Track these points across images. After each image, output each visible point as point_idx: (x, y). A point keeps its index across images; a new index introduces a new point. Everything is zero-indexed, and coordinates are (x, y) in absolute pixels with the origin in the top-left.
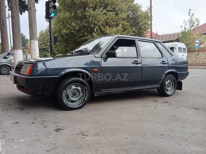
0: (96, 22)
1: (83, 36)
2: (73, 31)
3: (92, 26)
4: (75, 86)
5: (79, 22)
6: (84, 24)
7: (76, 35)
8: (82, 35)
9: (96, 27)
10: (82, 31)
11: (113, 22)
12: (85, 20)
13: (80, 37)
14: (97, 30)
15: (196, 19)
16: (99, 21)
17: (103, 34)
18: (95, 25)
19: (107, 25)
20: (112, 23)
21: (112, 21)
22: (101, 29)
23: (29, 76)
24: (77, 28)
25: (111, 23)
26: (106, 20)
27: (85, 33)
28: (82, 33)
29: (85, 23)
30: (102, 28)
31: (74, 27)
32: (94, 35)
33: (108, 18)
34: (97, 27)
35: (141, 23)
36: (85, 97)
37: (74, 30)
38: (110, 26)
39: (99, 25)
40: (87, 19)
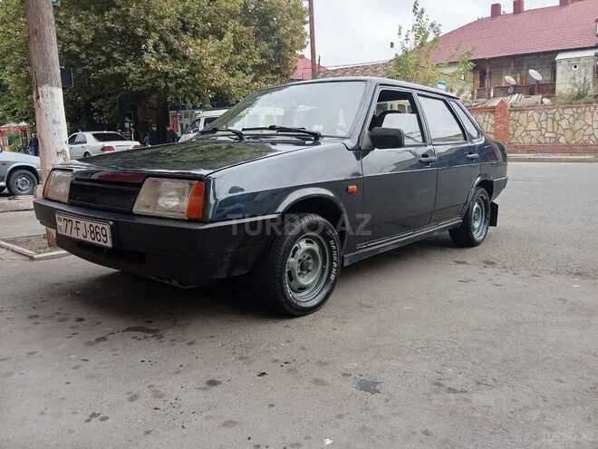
0: (151, 19)
1: (106, 65)
2: (73, 47)
3: (140, 31)
4: (307, 242)
5: (93, 18)
6: (109, 24)
7: (83, 59)
8: (104, 59)
9: (153, 34)
10: (104, 48)
11: (205, 21)
12: (114, 10)
13: (98, 67)
14: (155, 47)
15: (432, 25)
16: (162, 18)
17: (175, 58)
18: (147, 28)
19: (185, 30)
20: (201, 24)
21: (199, 19)
22: (166, 43)
23: (190, 221)
24: (88, 37)
25: (196, 25)
26: (181, 15)
27: (116, 55)
28: (103, 53)
29: (113, 22)
30: (172, 38)
31: (79, 35)
32: (147, 61)
33: (187, 10)
34: (156, 36)
35: (282, 31)
36: (330, 273)
37: (78, 44)
38: (195, 34)
39: (162, 30)
40: (119, 7)
